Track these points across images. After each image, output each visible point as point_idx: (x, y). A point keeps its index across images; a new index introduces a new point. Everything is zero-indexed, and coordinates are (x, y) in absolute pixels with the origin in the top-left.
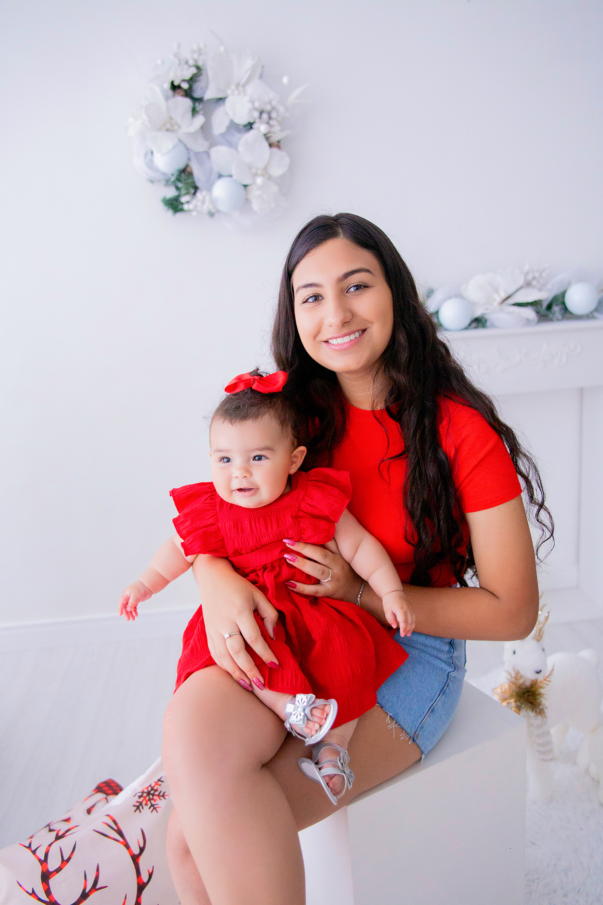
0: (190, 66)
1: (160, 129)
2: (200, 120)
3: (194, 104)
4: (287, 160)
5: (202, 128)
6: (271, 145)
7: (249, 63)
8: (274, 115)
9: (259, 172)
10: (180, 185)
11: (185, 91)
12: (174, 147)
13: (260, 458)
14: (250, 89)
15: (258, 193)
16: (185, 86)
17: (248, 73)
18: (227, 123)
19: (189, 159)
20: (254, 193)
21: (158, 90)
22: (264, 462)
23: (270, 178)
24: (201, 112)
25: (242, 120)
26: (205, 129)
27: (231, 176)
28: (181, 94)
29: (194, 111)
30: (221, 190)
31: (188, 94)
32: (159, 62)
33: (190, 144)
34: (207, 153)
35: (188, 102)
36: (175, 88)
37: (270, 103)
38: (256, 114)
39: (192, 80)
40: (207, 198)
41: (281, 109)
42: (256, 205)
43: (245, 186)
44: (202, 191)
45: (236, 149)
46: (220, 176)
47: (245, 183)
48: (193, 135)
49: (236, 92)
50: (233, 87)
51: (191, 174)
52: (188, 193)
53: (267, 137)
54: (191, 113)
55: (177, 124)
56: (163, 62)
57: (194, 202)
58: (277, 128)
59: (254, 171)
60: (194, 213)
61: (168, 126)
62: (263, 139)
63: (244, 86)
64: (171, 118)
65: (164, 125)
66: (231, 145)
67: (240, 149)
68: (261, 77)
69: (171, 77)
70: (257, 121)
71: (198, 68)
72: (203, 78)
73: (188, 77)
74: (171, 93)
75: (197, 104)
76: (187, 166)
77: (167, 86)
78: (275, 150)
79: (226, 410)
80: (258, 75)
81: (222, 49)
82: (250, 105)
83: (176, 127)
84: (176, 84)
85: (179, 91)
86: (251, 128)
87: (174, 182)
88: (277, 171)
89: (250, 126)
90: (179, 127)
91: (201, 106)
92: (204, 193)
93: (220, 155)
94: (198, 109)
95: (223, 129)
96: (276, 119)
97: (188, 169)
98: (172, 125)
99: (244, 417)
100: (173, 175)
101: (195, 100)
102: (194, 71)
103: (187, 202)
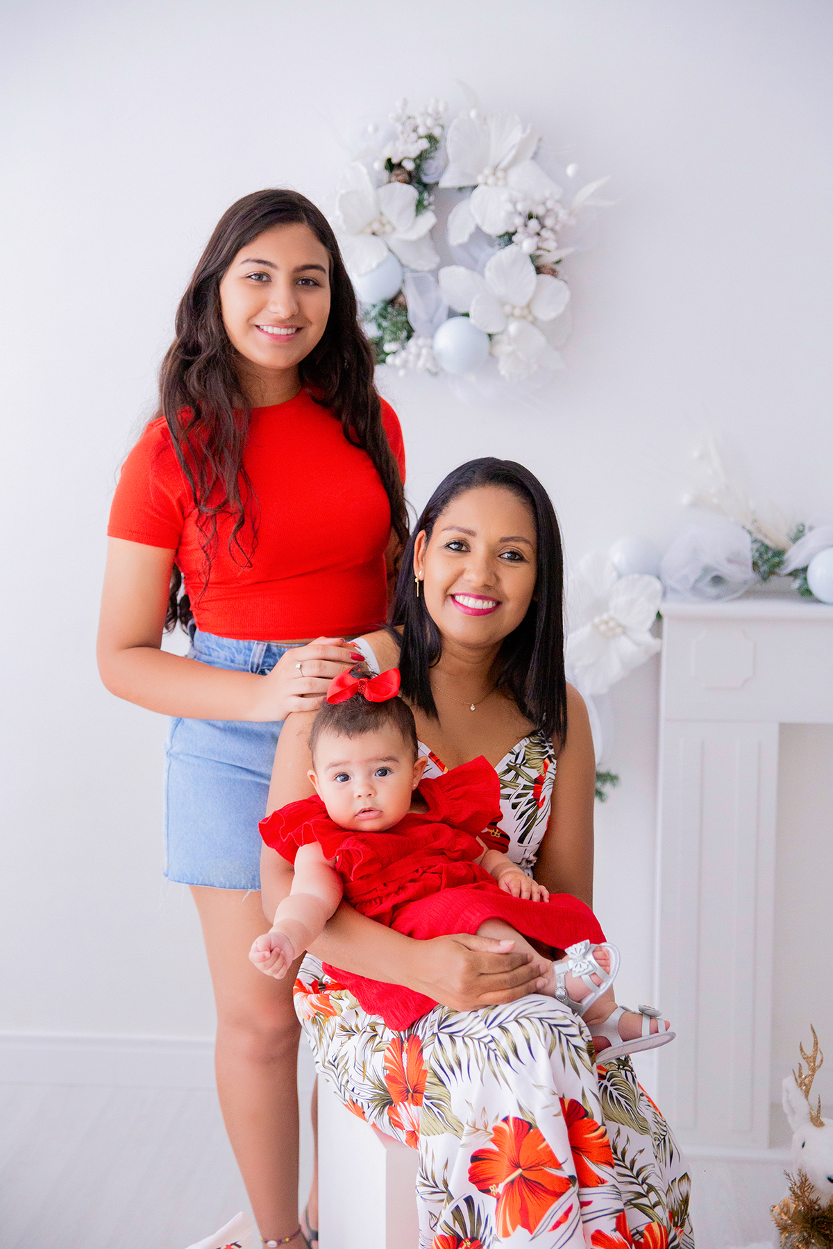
0: (420, 137)
1: (361, 232)
2: (428, 219)
3: (421, 193)
4: (566, 295)
5: (432, 231)
6: (539, 270)
7: (516, 136)
8: (549, 222)
9: (517, 312)
10: (385, 324)
11: (409, 173)
12: (379, 265)
13: (384, 772)
14: (514, 176)
15: (508, 349)
16: (409, 166)
17: (513, 152)
18: (471, 228)
19: (403, 281)
20: (503, 348)
21: (364, 170)
22: (389, 777)
23: (535, 322)
24: (432, 207)
25: (496, 227)
26: (437, 235)
27: (467, 315)
28: (400, 178)
29: (420, 206)
30: (448, 337)
31: (414, 178)
32: (370, 129)
33: (407, 258)
34: (435, 273)
35: (411, 192)
36: (391, 166)
37: (544, 203)
38: (519, 221)
39: (421, 158)
40: (424, 351)
41: (562, 214)
42: (504, 367)
43: (490, 336)
44: (418, 337)
45: (482, 274)
46: (452, 314)
47: (491, 331)
48: (415, 244)
49: (491, 180)
50: (487, 171)
51: (404, 308)
52: (395, 339)
53: (533, 258)
54: (413, 208)
55: (389, 223)
56: (376, 129)
57: (403, 354)
58: (551, 245)
59: (508, 309)
60: (402, 373)
61: (376, 227)
62: (529, 260)
63: (505, 170)
64: (381, 214)
65: (370, 224)
66: (475, 266)
67: (488, 274)
68: (535, 156)
69: (387, 154)
70: (520, 230)
71: (431, 138)
72: (438, 155)
73: (414, 153)
74: (386, 174)
75: (426, 195)
76: (400, 293)
77: (379, 165)
78: (546, 278)
79: (338, 721)
80: (531, 154)
81: (473, 114)
82: (509, 207)
83: (388, 228)
84: (395, 161)
85: (397, 172)
86: (510, 241)
87: (375, 318)
88: (546, 313)
89: (508, 238)
90: (394, 229)
91: (432, 199)
92: (421, 341)
93: (455, 280)
94: (426, 203)
95: (464, 238)
96: (552, 230)
97: (401, 299)
98: (383, 225)
99: (363, 729)
100: (374, 306)
101: (424, 187)
102: (424, 144)
103: (394, 353)
